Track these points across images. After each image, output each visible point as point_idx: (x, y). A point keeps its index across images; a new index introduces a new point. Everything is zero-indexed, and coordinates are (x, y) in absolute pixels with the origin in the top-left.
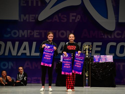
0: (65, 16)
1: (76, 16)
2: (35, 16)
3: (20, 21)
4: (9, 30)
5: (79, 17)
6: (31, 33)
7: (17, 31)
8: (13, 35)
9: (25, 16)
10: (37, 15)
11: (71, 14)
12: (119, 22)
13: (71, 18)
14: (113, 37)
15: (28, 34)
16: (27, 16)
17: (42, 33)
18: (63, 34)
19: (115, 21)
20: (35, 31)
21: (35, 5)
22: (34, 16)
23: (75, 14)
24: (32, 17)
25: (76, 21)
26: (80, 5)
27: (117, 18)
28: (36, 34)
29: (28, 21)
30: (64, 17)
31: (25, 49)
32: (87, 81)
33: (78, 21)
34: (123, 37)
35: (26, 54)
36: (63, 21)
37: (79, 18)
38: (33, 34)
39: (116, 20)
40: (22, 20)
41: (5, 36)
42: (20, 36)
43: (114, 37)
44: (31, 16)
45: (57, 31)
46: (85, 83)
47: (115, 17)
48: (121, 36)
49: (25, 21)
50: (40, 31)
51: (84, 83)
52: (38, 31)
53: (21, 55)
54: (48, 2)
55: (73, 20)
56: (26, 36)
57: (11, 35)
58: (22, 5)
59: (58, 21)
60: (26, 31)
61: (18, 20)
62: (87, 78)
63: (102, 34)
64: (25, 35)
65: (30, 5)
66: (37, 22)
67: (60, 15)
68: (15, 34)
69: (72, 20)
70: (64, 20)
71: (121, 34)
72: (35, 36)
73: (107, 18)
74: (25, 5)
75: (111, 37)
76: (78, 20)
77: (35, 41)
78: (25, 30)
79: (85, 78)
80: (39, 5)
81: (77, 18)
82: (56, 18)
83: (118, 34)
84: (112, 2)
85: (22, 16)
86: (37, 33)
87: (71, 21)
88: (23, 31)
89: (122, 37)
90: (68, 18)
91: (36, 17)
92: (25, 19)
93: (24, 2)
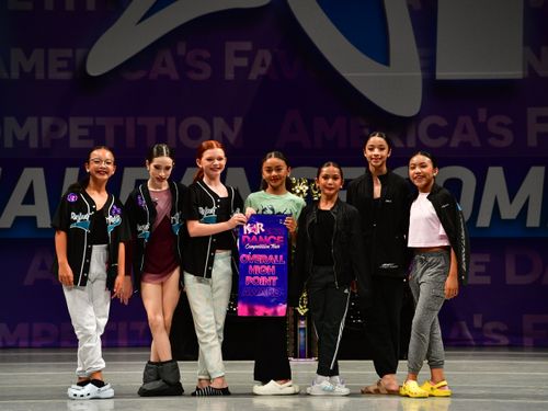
0: (206, 54)
1: (251, 56)
2: (74, 53)
3: (5, 75)
5: (263, 60)
6: (54, 128)
9: (28, 55)
10: (80, 52)
11: (231, 47)
12: (437, 78)
13: (232, 63)
14: (411, 143)
15: (44, 134)
16: (38, 54)
17: (103, 128)
18: (195, 132)
19: (419, 74)
20: (74, 122)
21: (70, 5)
22: (68, 53)
23: (247, 46)
24: (60, 59)
25: (253, 76)
27: (429, 63)
28: (76, 133)
29: (40, 75)
30: (199, 58)
31: (29, 199)
32: (301, 335)
33: (259, 76)
34: (455, 143)
35: (33, 219)
36: (194, 76)
37: (263, 65)
38: (63, 133)
39: (423, 69)
40: (15, 75)
42: (9, 143)
43: (418, 140)
44: (53, 53)
45: (172, 121)
46: (295, 343)
47: (422, 59)
48: (446, 140)
49: (27, 77)
50: (94, 121)
51: (290, 342)
52: (88, 121)
53: (13, 225)
55: (241, 72)
56: (33, 144)
59: (175, 76)
60: (35, 119)
62: (302, 324)
63: (366, 131)
64: (28, 136)
66: (83, 80)
67: (181, 49)
69: (237, 69)
70: (199, 71)
71: (447, 132)
72: (75, 143)
73: (386, 62)
74: (28, 6)
75: (402, 146)
76: (263, 71)
77: (73, 165)
78: (29, 119)
79: (296, 324)
80: (91, 5)
81: (258, 60)
82: (164, 64)
83: (434, 132)
85: (17, 54)
86: (80, 127)
87: (230, 75)
88: (21, 125)
89: (449, 143)
90: (218, 63)
91: (78, 59)
92: (28, 69)
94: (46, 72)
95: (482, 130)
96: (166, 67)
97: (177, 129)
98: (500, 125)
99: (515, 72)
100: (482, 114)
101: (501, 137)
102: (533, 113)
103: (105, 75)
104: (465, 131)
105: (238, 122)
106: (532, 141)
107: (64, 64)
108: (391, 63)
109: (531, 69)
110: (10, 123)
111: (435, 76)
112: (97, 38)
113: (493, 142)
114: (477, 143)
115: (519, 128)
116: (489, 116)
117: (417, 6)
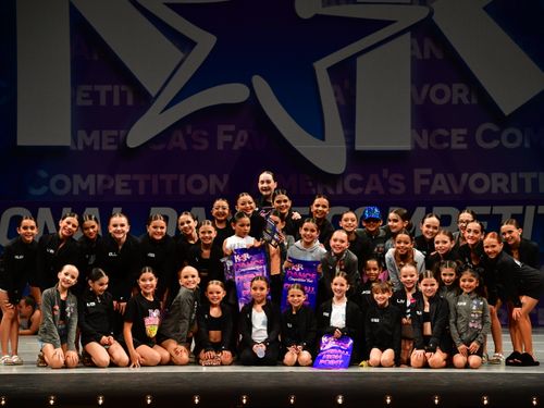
0: (205, 133)
1: (234, 134)
2: (119, 133)
3: (74, 148)
4: (43, 174)
5: (242, 137)
6: (105, 182)
7: (65, 178)
8: (54, 190)
9: (89, 135)
10: (122, 132)
11: (222, 128)
13: (222, 139)
14: (340, 191)
15: (99, 186)
16: (95, 134)
17: (137, 182)
18: (197, 184)
19: (344, 146)
20: (119, 178)
21: (116, 102)
22: (115, 133)
23: (232, 128)
24: (110, 137)
25: (235, 147)
26: (246, 101)
27: (350, 139)
28: (120, 185)
29: (96, 147)
30: (201, 136)
33: (240, 147)
34: (367, 192)
36: (196, 147)
37: (242, 140)
38: (111, 185)
39: (347, 143)
40: (81, 147)
41: (34, 192)
42: (76, 192)
43: (344, 190)
44: (106, 133)
45: (182, 177)
47: (346, 136)
48: (361, 189)
49: (88, 149)
50: (132, 177)
52: (128, 177)
54: (153, 95)
55: (228, 145)
56: (92, 192)
57: (49, 190)
58: (80, 102)
59: (184, 147)
60: (93, 176)
61: (68, 147)
63: (310, 184)
64: (88, 188)
65: (103, 102)
66: (124, 151)
67: (189, 131)
68: (60, 184)
69: (226, 143)
70: (199, 144)
71: (363, 184)
72: (119, 191)
73: (323, 139)
74: (90, 103)
76: (242, 144)
77: (117, 206)
78: (89, 175)
80: (130, 102)
81: (239, 138)
82: (177, 140)
83: (354, 184)
84: (336, 95)
85: (82, 134)
86: (123, 181)
87: (220, 147)
88: (84, 179)
89: (364, 191)
90: (213, 139)
91: (122, 136)
92: (88, 144)
93: (86, 95)
94: (101, 145)
95: (385, 183)
96: (179, 141)
97: (186, 181)
98: (397, 180)
99: (407, 146)
100: (385, 172)
101: (397, 188)
102: (418, 172)
103: (138, 147)
104: (374, 184)
105: (226, 178)
106: (418, 191)
108: (326, 140)
109: (416, 144)
110: (77, 178)
111: (354, 147)
112: (133, 124)
113: (392, 191)
114: (382, 192)
115: (409, 183)
116: (389, 175)
117: (343, 102)
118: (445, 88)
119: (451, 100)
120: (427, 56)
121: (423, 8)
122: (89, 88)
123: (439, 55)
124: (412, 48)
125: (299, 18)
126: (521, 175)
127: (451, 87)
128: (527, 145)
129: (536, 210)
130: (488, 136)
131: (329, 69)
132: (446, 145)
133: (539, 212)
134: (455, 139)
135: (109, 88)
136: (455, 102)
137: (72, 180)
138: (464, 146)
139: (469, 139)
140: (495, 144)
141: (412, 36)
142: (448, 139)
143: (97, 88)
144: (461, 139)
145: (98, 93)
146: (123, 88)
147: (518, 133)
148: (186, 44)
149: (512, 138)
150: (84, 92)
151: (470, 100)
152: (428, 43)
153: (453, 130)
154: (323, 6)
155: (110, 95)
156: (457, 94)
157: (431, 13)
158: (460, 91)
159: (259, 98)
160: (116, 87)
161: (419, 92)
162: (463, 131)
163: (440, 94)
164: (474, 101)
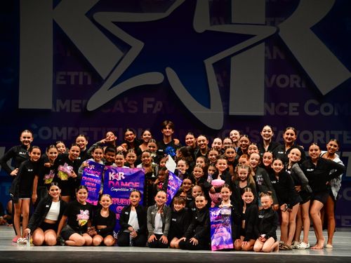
0: (135, 103)
1: (154, 104)
2: (82, 102)
3: (54, 111)
4: (34, 126)
6: (73, 132)
7: (48, 129)
8: (41, 136)
9: (63, 102)
10: (84, 101)
11: (146, 100)
13: (146, 106)
15: (69, 134)
16: (68, 102)
17: (93, 132)
19: (222, 113)
20: (81, 129)
21: (81, 82)
22: (80, 102)
23: (152, 100)
24: (77, 104)
25: (155, 112)
26: (161, 83)
27: (226, 108)
29: (68, 110)
30: (133, 104)
33: (157, 112)
36: (131, 111)
37: (159, 107)
39: (224, 111)
40: (58, 110)
42: (55, 138)
44: (74, 101)
45: (121, 129)
47: (224, 106)
49: (63, 111)
50: (89, 129)
54: (104, 78)
55: (150, 110)
56: (64, 138)
57: (38, 136)
58: (58, 82)
59: (123, 111)
60: (65, 128)
61: (50, 110)
64: (62, 135)
65: (73, 82)
66: (85, 113)
67: (126, 100)
68: (45, 133)
69: (148, 109)
70: (132, 109)
73: (209, 107)
74: (64, 83)
76: (159, 110)
80: (89, 82)
81: (157, 105)
82: (118, 106)
84: (218, 80)
85: (59, 102)
86: (84, 131)
87: (145, 111)
88: (60, 130)
90: (140, 107)
91: (84, 104)
92: (63, 108)
93: (63, 78)
94: (71, 109)
96: (119, 108)
98: (255, 134)
99: (261, 113)
100: (248, 129)
101: (255, 139)
107: (78, 106)
108: (212, 107)
109: (267, 112)
110: (56, 129)
111: (228, 113)
112: (91, 96)
116: (250, 130)
117: (222, 85)
118: (286, 77)
119: (289, 85)
120: (275, 57)
121: (273, 27)
122: (64, 73)
123: (282, 57)
124: (266, 52)
125: (195, 32)
126: (332, 132)
127: (289, 77)
128: (336, 114)
129: (341, 154)
130: (312, 108)
131: (214, 65)
132: (286, 113)
133: (343, 155)
134: (291, 109)
135: (77, 73)
136: (292, 86)
137: (52, 130)
138: (297, 114)
139: (300, 109)
140: (316, 112)
141: (266, 45)
142: (287, 109)
143: (69, 73)
144: (295, 109)
145: (70, 76)
146: (85, 74)
147: (330, 106)
148: (125, 47)
149: (327, 109)
150: (61, 76)
151: (301, 85)
152: (276, 50)
153: (290, 104)
154: (211, 25)
155: (77, 78)
156: (293, 81)
157: (278, 31)
158: (295, 79)
159: (170, 81)
160: (81, 73)
161: (270, 80)
162: (297, 105)
163: (283, 81)
164: (304, 86)
